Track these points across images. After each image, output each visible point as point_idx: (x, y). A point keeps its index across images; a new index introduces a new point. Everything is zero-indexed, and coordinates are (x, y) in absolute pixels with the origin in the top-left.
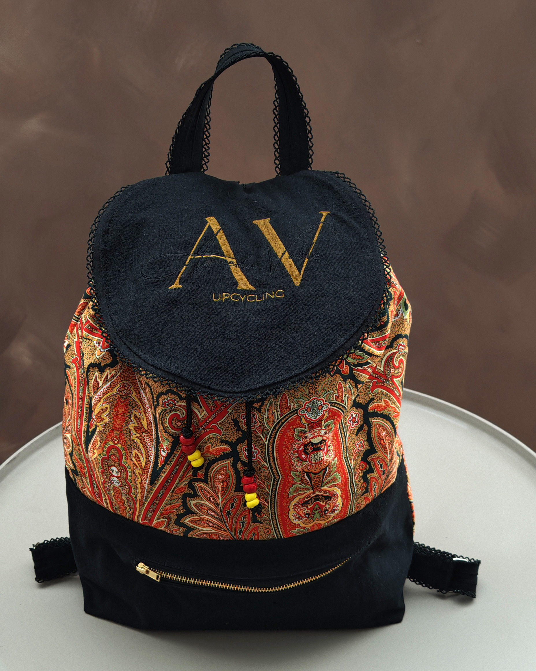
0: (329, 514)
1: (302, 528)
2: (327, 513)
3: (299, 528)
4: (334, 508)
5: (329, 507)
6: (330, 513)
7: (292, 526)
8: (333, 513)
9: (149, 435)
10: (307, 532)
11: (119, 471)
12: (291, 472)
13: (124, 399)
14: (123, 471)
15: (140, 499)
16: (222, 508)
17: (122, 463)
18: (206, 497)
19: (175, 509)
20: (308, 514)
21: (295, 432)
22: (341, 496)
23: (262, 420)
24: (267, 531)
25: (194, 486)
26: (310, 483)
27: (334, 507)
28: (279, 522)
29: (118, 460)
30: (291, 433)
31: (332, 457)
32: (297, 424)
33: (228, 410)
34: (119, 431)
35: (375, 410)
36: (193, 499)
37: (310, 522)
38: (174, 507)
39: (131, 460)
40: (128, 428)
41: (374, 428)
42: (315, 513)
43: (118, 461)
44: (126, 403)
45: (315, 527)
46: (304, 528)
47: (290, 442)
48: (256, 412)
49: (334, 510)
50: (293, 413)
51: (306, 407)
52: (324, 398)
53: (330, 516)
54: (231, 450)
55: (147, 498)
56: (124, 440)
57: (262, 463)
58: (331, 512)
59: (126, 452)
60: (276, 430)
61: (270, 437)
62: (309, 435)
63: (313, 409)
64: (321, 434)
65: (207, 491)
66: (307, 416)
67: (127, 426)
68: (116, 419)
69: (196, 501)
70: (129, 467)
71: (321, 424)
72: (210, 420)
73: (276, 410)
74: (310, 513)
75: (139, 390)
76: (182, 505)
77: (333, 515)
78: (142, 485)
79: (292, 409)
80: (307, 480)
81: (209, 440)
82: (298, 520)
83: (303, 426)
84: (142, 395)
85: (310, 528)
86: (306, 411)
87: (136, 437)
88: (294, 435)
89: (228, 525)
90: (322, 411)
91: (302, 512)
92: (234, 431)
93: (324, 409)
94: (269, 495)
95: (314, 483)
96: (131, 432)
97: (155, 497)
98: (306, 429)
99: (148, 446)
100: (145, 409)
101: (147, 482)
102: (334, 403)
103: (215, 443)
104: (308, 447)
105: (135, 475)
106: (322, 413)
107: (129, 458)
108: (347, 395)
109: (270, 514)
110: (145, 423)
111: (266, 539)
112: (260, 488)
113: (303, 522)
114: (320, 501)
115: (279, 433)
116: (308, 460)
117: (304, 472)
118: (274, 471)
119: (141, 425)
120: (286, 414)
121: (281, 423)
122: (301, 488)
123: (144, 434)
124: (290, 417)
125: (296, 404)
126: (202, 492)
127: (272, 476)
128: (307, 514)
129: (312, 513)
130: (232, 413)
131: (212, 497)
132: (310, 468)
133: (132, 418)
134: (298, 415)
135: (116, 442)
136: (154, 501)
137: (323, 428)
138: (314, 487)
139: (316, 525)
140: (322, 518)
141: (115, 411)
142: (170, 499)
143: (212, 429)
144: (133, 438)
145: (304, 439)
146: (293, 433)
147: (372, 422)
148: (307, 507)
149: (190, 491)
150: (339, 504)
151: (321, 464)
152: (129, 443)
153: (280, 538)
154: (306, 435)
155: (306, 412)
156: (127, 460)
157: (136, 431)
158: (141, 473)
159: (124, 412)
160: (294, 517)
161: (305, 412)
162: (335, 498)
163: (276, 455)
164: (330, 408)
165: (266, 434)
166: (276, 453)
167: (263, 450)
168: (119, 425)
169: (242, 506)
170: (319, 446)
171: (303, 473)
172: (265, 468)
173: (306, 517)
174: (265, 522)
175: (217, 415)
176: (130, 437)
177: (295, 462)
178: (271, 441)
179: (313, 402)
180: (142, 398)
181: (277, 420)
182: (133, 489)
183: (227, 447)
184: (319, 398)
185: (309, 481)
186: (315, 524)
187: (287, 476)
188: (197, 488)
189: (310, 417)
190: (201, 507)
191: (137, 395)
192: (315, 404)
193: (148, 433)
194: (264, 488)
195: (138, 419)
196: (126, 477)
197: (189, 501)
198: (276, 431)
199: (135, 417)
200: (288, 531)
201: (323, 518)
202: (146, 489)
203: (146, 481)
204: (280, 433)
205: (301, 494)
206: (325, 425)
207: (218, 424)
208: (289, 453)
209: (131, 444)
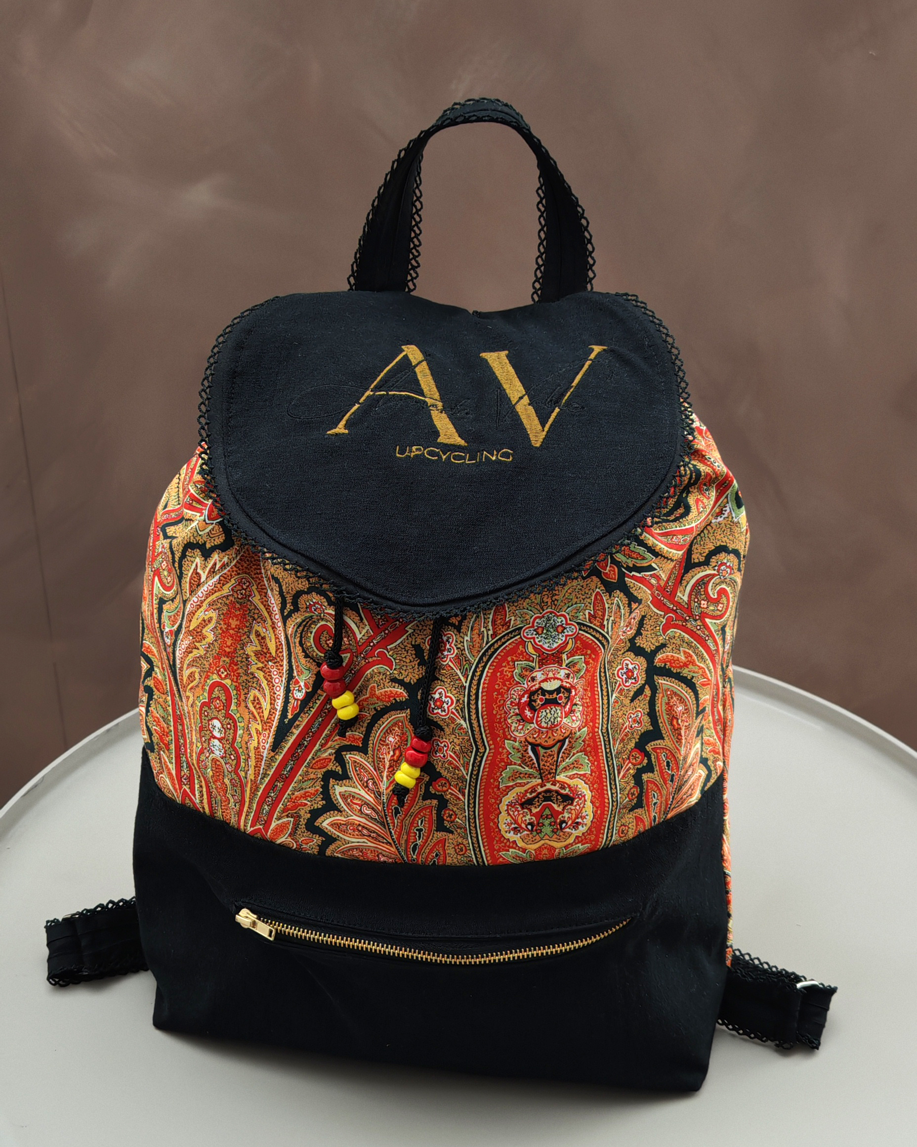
0: (567, 830)
1: (521, 850)
2: (565, 828)
3: (515, 849)
4: (577, 820)
5: (569, 817)
6: (570, 829)
7: (503, 844)
8: (575, 830)
9: (277, 666)
10: (529, 859)
11: (223, 727)
12: (506, 741)
13: (241, 605)
14: (229, 726)
15: (253, 779)
16: (387, 799)
17: (230, 712)
18: (361, 781)
19: (309, 799)
20: (531, 824)
21: (515, 667)
22: (591, 800)
23: (462, 644)
24: (460, 849)
25: (344, 760)
26: (536, 766)
27: (578, 818)
28: (481, 833)
29: (223, 706)
30: (509, 668)
31: (578, 723)
32: (518, 654)
33: (406, 629)
34: (228, 657)
35: (665, 665)
36: (341, 782)
37: (535, 839)
38: (307, 794)
39: (246, 707)
40: (244, 653)
41: (661, 695)
42: (543, 825)
43: (223, 709)
44: (244, 610)
45: (544, 852)
46: (524, 850)
47: (506, 686)
48: (453, 632)
49: (578, 824)
50: (513, 634)
51: (535, 624)
52: (568, 614)
53: (570, 835)
54: (407, 697)
55: (264, 777)
56: (237, 673)
57: (458, 721)
58: (571, 827)
59: (239, 693)
60: (483, 662)
61: (473, 675)
62: (539, 676)
63: (547, 631)
64: (558, 676)
65: (365, 769)
66: (537, 640)
67: (243, 649)
68: (224, 637)
69: (344, 787)
70: (240, 720)
71: (561, 658)
72: (375, 642)
73: (486, 628)
74: (535, 822)
75: (265, 591)
76: (321, 793)
77: (576, 833)
78: (258, 752)
79: (512, 627)
80: (532, 760)
81: (372, 678)
82: (514, 834)
83: (528, 658)
84: (270, 599)
85: (533, 852)
86: (535, 633)
87: (258, 669)
88: (514, 673)
89: (395, 833)
90: (563, 636)
91: (522, 818)
92: (415, 665)
93: (566, 633)
94: (466, 782)
95: (544, 765)
96: (250, 659)
97: (277, 776)
98: (534, 664)
99: (274, 684)
100: (273, 623)
101: (267, 746)
102: (587, 626)
103: (381, 681)
104: (536, 697)
105: (250, 734)
106: (564, 639)
107: (243, 704)
108: (612, 618)
109: (466, 816)
110: (272, 646)
111: (458, 865)
112: (452, 768)
113: (522, 840)
114: (554, 803)
115: (489, 669)
116: (534, 721)
117: (527, 743)
118: (477, 736)
119: (266, 649)
120: (501, 634)
121: (492, 650)
122: (521, 773)
123: (270, 663)
124: (508, 640)
125: (518, 619)
126: (356, 771)
127: (472, 746)
128: (529, 824)
129: (538, 823)
130: (413, 635)
131: (373, 779)
132: (537, 737)
133: (253, 636)
134: (521, 638)
135: (223, 676)
136: (276, 784)
137: (564, 666)
138: (544, 772)
139: (545, 848)
140: (555, 836)
141: (225, 624)
142: (303, 779)
143: (379, 658)
144: (253, 669)
145: (529, 681)
146: (513, 670)
147: (658, 683)
148: (530, 811)
149: (337, 767)
150: (587, 815)
151: (557, 730)
152: (244, 678)
153: (482, 864)
154: (534, 675)
155: (536, 635)
156: (239, 706)
157: (258, 658)
158: (260, 729)
159: (238, 625)
160: (508, 827)
161: (533, 634)
162: (580, 802)
163: (482, 708)
164: (578, 633)
165: (467, 668)
166: (482, 704)
167: (461, 697)
168: (229, 647)
169: (419, 799)
170: (555, 695)
171: (526, 745)
172: (462, 731)
173: (528, 830)
174: (457, 831)
175: (387, 634)
176: (248, 668)
177: (512, 723)
178: (475, 682)
179: (549, 617)
180: (270, 604)
181: (487, 643)
182: (242, 760)
183: (401, 691)
184: (558, 612)
185: (535, 761)
186: (543, 845)
187: (498, 747)
188: (349, 763)
189: (541, 643)
190: (351, 801)
191: (263, 599)
192: (552, 622)
193: (276, 662)
194: (458, 767)
195: (262, 639)
196: (233, 739)
197: (333, 785)
198: (483, 664)
199: (258, 635)
200: (495, 852)
201: (558, 837)
202: (264, 759)
203: (265, 744)
204: (491, 667)
205: (521, 785)
206: (567, 662)
207: (387, 650)
208: (504, 705)
209: (249, 679)
